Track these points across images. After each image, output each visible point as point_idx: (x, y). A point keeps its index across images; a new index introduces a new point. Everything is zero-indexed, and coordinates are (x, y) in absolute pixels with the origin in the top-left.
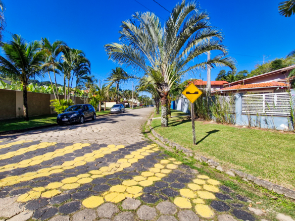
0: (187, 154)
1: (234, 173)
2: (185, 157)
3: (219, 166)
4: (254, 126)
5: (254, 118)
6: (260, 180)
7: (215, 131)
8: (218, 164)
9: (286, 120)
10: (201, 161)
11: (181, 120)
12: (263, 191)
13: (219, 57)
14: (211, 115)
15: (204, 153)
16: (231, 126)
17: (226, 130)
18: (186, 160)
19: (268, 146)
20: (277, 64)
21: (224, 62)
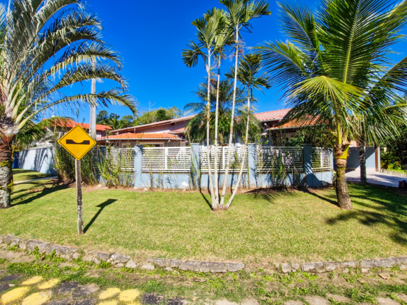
0: (68, 257)
1: (153, 263)
2: (63, 265)
3: (131, 261)
4: (156, 187)
5: (156, 176)
6: (186, 262)
7: (110, 202)
8: (129, 257)
9: (187, 177)
10: (97, 262)
11: (41, 189)
12: (190, 276)
13: (115, 92)
14: (98, 177)
15: (101, 246)
16: (129, 190)
17: (125, 197)
18: (68, 269)
19: (179, 211)
20: (162, 115)
21: (123, 101)
